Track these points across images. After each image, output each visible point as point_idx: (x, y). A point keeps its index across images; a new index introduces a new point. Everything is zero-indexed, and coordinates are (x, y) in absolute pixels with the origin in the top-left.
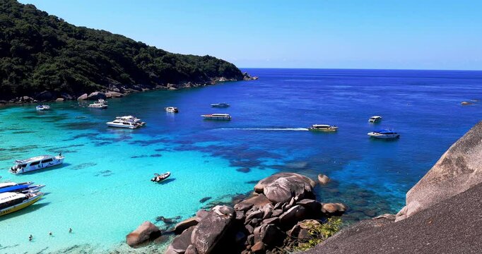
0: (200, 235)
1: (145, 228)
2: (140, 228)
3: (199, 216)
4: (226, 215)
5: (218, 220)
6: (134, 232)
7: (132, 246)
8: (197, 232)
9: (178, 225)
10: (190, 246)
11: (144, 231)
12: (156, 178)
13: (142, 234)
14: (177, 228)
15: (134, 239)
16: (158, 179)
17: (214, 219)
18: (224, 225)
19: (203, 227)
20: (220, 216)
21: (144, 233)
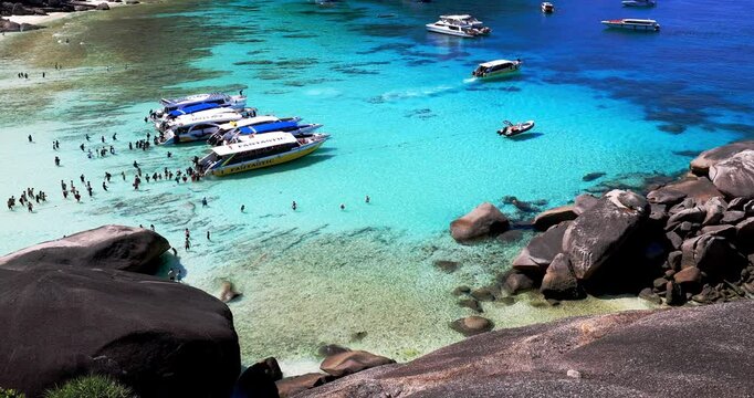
0: (578, 238)
1: (483, 213)
2: (474, 213)
3: (580, 205)
4: (631, 208)
5: (614, 216)
6: (464, 218)
7: (460, 240)
8: (573, 232)
9: (540, 215)
10: (559, 255)
11: (482, 218)
12: (505, 130)
13: (477, 222)
14: (539, 220)
15: (464, 230)
16: (509, 131)
17: (608, 213)
18: (627, 225)
19: (585, 226)
20: (619, 209)
21: (482, 221)
